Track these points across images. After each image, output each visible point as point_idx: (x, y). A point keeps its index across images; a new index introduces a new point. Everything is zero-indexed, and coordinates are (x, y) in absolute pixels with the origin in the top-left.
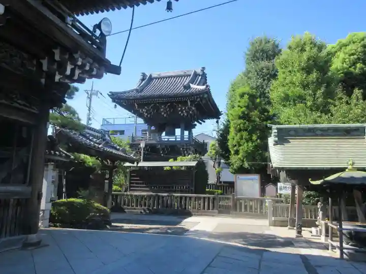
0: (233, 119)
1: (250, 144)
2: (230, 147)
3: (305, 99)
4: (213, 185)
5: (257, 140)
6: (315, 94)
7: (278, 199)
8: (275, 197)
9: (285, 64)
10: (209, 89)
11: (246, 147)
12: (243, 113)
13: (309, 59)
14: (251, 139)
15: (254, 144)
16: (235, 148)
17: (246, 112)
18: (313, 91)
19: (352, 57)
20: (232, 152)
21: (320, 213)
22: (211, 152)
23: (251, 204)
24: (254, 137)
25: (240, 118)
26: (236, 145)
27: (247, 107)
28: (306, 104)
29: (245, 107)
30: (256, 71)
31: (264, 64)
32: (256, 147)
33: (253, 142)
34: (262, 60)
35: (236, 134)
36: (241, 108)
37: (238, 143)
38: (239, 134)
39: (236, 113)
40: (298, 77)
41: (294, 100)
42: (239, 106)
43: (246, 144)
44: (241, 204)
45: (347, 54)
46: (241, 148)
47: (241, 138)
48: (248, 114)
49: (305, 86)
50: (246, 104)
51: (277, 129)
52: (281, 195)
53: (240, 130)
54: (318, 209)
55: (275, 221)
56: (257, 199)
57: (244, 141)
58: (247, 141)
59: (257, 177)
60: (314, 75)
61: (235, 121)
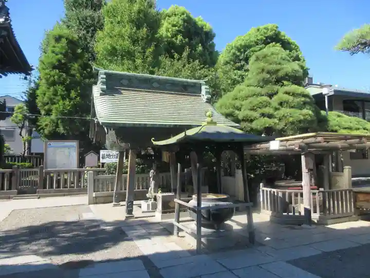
0: (44, 67)
1: (67, 103)
2: (39, 104)
3: (134, 57)
4: (18, 157)
5: (76, 97)
6: (144, 52)
7: (100, 169)
8: (96, 167)
9: (113, 13)
10: (9, 23)
11: (62, 105)
12: (59, 61)
13: (139, 12)
14: (68, 96)
15: (72, 103)
16: (46, 107)
17: (63, 61)
18: (142, 49)
19: (174, 28)
20: (43, 112)
21: (152, 184)
22: (16, 117)
23: (66, 177)
24: (73, 94)
25: (54, 67)
26: (48, 104)
27: (65, 55)
28: (135, 61)
29: (61, 53)
30: (78, 19)
31: (88, 12)
32: (74, 106)
33: (71, 99)
34: (86, 7)
35: (49, 88)
36: (57, 55)
37: (51, 99)
38: (52, 88)
39: (50, 61)
40: (127, 30)
41: (122, 56)
42: (53, 52)
43: (61, 102)
44: (52, 178)
45: (170, 24)
46: (55, 106)
47: (55, 94)
48: (65, 64)
49: (135, 42)
50: (64, 51)
51: (105, 74)
52: (103, 164)
53: (53, 84)
54: (150, 178)
55: (96, 197)
56: (74, 172)
57: (59, 98)
58: (63, 98)
59: (74, 144)
60: (144, 31)
61: (47, 71)
